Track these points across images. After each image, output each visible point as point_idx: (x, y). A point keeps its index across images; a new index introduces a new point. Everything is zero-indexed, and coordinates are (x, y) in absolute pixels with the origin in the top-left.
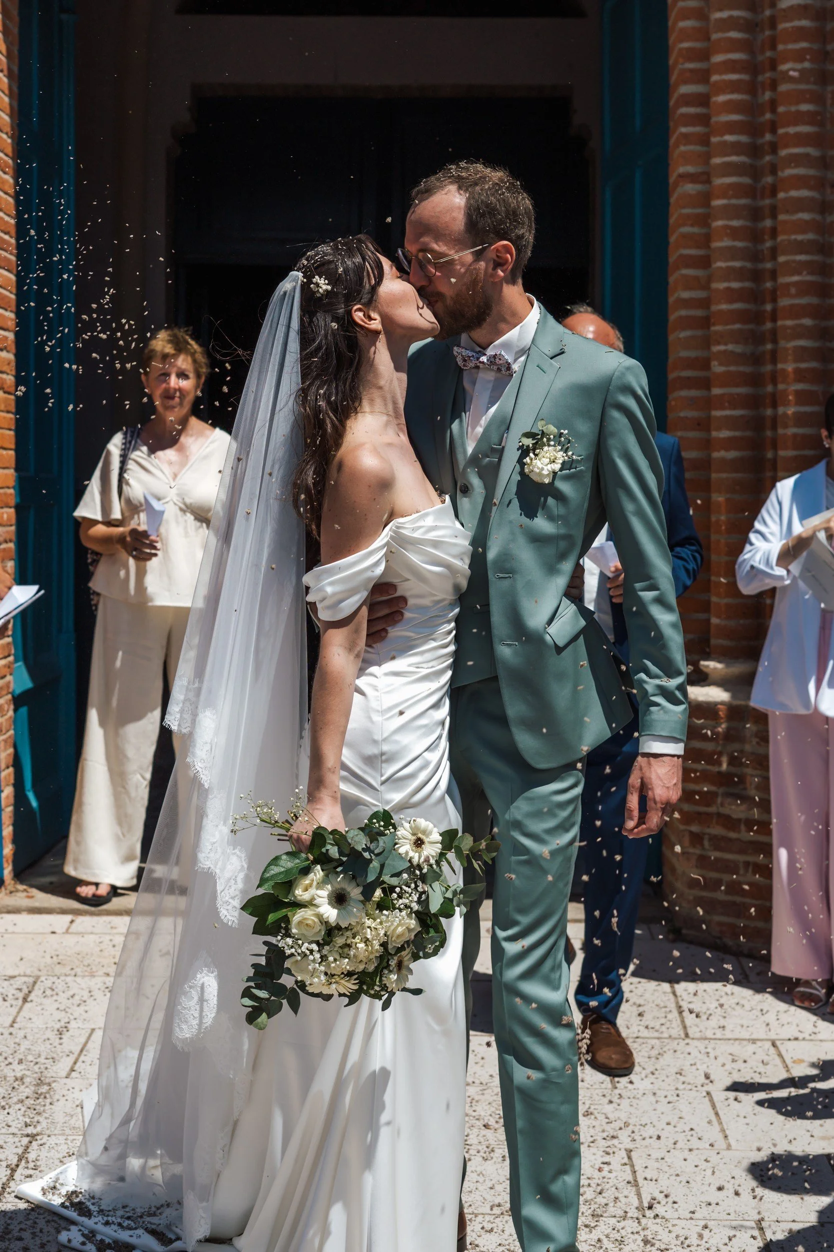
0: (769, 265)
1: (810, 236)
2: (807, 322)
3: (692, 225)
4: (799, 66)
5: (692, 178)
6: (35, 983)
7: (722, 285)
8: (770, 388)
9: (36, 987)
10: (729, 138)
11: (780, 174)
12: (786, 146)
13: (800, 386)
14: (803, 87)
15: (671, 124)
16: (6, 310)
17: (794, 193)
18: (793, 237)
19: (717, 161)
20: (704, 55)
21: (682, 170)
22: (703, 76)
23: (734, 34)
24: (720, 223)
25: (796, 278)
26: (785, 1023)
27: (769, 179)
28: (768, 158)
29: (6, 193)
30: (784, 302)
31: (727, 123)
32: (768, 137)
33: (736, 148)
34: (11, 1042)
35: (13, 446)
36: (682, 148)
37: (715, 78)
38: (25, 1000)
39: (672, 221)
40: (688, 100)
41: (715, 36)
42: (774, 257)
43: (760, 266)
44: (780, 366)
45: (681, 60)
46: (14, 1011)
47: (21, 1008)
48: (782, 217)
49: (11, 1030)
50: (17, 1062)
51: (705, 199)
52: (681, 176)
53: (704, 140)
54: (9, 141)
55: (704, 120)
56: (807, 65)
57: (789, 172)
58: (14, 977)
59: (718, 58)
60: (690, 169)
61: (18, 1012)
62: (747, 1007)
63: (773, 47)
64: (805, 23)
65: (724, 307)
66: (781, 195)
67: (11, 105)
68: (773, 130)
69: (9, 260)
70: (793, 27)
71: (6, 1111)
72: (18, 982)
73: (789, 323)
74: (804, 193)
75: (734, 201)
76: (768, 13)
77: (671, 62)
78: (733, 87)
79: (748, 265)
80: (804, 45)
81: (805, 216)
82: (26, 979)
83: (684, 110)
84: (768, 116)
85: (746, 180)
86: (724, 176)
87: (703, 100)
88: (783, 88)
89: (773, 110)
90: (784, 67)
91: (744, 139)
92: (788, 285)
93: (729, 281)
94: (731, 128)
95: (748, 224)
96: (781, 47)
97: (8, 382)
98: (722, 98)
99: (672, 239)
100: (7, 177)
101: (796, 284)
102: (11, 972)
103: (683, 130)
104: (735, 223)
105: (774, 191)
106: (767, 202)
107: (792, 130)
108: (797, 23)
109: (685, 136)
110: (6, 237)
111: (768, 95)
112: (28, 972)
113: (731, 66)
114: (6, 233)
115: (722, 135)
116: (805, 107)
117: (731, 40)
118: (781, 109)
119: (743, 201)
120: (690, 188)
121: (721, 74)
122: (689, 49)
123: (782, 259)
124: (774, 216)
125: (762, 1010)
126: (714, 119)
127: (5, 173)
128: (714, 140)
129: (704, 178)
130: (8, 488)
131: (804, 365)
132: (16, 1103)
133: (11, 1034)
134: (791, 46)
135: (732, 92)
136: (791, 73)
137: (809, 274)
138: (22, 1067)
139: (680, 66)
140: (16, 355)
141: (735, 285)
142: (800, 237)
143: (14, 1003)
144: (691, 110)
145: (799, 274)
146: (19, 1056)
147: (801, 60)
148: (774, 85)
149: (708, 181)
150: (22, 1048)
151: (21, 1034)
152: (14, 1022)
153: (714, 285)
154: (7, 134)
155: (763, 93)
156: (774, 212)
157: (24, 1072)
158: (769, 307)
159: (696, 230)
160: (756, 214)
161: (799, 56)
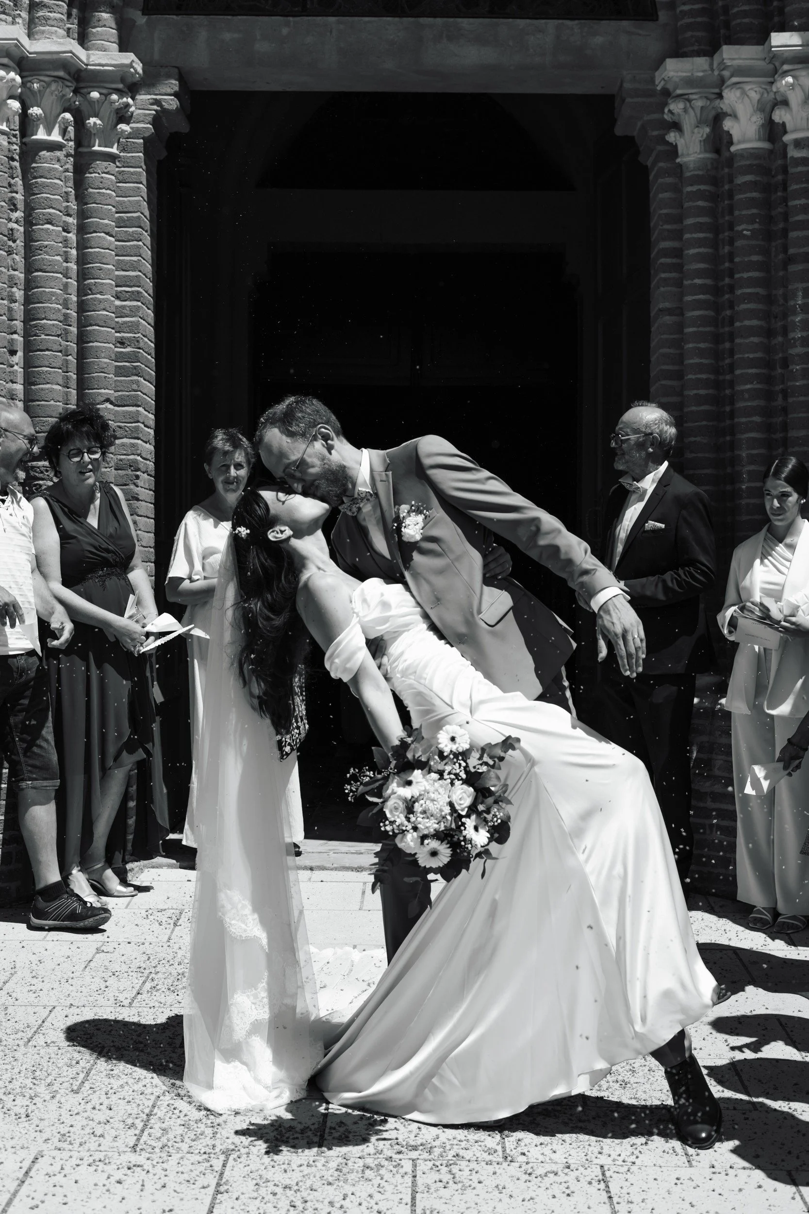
0: (728, 377)
1: (759, 355)
2: (757, 419)
3: (669, 348)
4: (750, 227)
5: (670, 312)
6: (181, 913)
7: (693, 392)
8: (729, 470)
9: (183, 916)
10: (697, 281)
11: (736, 308)
12: (741, 287)
13: (752, 468)
14: (754, 242)
15: (652, 272)
16: (149, 412)
17: (747, 323)
18: (746, 355)
19: (689, 298)
20: (679, 219)
21: (661, 306)
22: (678, 235)
23: (700, 203)
24: (691, 345)
25: (748, 386)
26: (743, 938)
27: (728, 312)
28: (727, 296)
29: (149, 324)
30: (740, 404)
31: (696, 269)
32: (727, 280)
33: (703, 289)
34: (170, 951)
35: (153, 516)
36: (662, 289)
37: (687, 236)
38: (175, 925)
39: (653, 344)
40: (666, 253)
41: (686, 205)
42: (732, 371)
43: (721, 378)
44: (737, 452)
45: (661, 223)
46: (169, 932)
47: (173, 930)
48: (738, 341)
49: (168, 944)
50: (177, 964)
51: (680, 327)
52: (660, 310)
53: (679, 284)
54: (151, 284)
55: (679, 268)
56: (756, 226)
57: (743, 306)
58: (165, 910)
59: (689, 221)
60: (667, 305)
61: (172, 933)
62: (714, 928)
63: (731, 213)
64: (755, 195)
65: (694, 408)
66: (737, 324)
67: (152, 257)
68: (731, 276)
69: (151, 374)
70: (746, 198)
71: (176, 994)
72: (169, 913)
73: (743, 420)
74: (755, 322)
75: (701, 329)
76: (727, 187)
77: (652, 224)
78: (700, 243)
79: (712, 377)
80: (755, 211)
81: (755, 340)
82: (172, 911)
83: (663, 260)
84: (727, 265)
85: (710, 313)
86: (693, 310)
87: (678, 253)
88: (739, 243)
89: (731, 260)
90: (739, 228)
91: (708, 282)
92: (743, 391)
93: (698, 389)
94: (699, 274)
95: (711, 345)
96: (737, 213)
97: (150, 467)
98: (692, 251)
99: (653, 359)
100: (150, 311)
101: (748, 390)
102: (161, 907)
103: (663, 275)
104: (702, 345)
105: (731, 322)
106: (727, 329)
107: (745, 275)
108: (749, 195)
109: (665, 279)
110: (149, 357)
111: (727, 249)
112: (175, 907)
113: (699, 227)
114: (149, 354)
115: (692, 279)
116: (755, 258)
117: (698, 207)
118: (737, 260)
119: (708, 329)
120: (668, 319)
121: (691, 233)
122: (666, 215)
123: (738, 372)
124: (732, 340)
125: (725, 930)
126: (686, 267)
127: (149, 309)
128: (686, 283)
129: (679, 311)
130: (150, 547)
131: (755, 452)
132: (182, 989)
133: (169, 946)
134: (744, 212)
135: (700, 247)
136: (745, 232)
137: (758, 383)
138: (182, 966)
139: (660, 227)
140: (155, 447)
141: (702, 392)
142: (751, 356)
143: (168, 926)
144: (669, 260)
145: (752, 383)
146: (177, 960)
147: (753, 222)
148: (731, 242)
149: (682, 314)
150: (179, 956)
151: (176, 946)
152: (169, 939)
153: (686, 393)
154: (150, 279)
155: (723, 248)
156: (732, 337)
157: (183, 970)
158: (728, 409)
159: (672, 351)
160: (717, 339)
161: (751, 220)
